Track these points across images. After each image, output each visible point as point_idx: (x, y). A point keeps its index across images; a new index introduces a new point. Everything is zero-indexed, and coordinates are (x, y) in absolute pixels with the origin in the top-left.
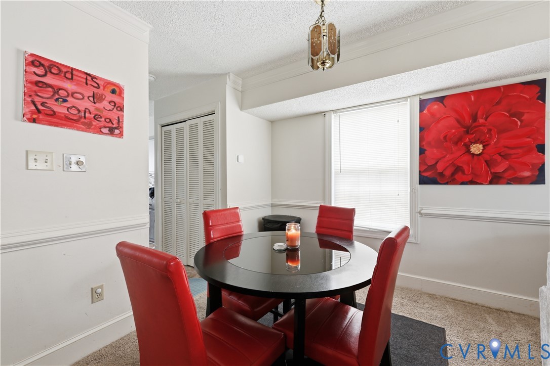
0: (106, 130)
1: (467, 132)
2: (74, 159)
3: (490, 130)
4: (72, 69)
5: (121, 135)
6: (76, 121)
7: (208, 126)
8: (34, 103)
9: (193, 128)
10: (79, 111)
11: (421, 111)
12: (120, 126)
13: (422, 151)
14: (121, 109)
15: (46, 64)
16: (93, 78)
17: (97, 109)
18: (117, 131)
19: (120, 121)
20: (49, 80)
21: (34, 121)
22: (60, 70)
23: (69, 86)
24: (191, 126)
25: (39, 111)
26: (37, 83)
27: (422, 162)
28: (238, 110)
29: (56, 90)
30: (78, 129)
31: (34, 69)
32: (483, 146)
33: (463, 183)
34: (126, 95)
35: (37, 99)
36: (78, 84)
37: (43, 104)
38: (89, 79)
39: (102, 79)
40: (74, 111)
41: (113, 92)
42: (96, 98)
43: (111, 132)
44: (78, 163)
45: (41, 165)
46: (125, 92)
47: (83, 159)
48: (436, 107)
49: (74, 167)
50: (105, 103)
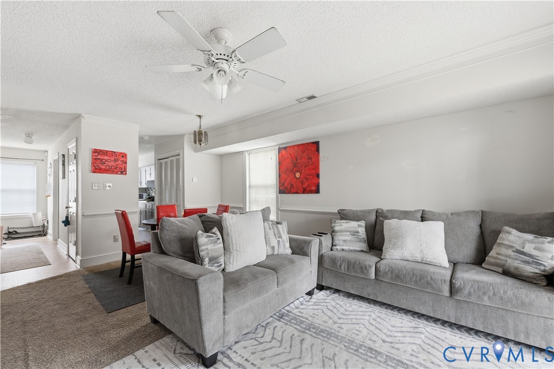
0: (119, 173)
1: (295, 166)
2: (108, 185)
3: (302, 165)
4: (107, 151)
5: (126, 174)
6: (108, 170)
7: (178, 160)
8: (94, 166)
9: (172, 162)
10: (109, 166)
11: (279, 154)
12: (125, 171)
13: (280, 176)
14: (126, 163)
15: (98, 151)
16: (115, 152)
17: (116, 165)
18: (124, 173)
19: (125, 168)
20: (99, 157)
21: (94, 172)
22: (103, 152)
23: (106, 158)
24: (171, 161)
25: (96, 169)
26: (95, 159)
27: (280, 182)
28: (194, 153)
29: (101, 160)
30: (109, 173)
31: (95, 154)
32: (300, 174)
33: (294, 193)
34: (128, 157)
35: (95, 164)
36: (109, 156)
37: (97, 166)
38: (113, 153)
39: (118, 152)
40: (107, 167)
41: (123, 156)
42: (116, 160)
43: (122, 173)
44: (109, 186)
45: (97, 188)
46: (128, 156)
47: (111, 185)
48: (284, 152)
49: (108, 188)
50: (119, 162)
